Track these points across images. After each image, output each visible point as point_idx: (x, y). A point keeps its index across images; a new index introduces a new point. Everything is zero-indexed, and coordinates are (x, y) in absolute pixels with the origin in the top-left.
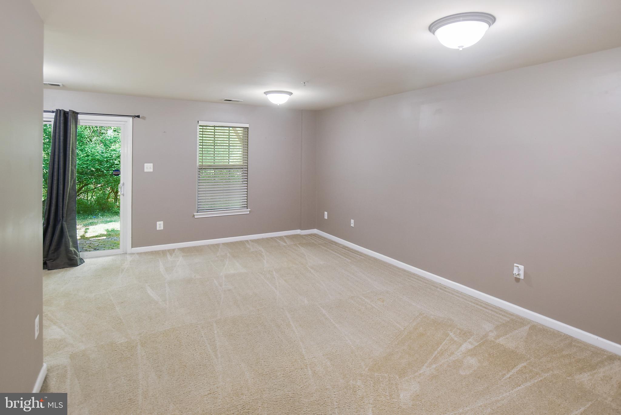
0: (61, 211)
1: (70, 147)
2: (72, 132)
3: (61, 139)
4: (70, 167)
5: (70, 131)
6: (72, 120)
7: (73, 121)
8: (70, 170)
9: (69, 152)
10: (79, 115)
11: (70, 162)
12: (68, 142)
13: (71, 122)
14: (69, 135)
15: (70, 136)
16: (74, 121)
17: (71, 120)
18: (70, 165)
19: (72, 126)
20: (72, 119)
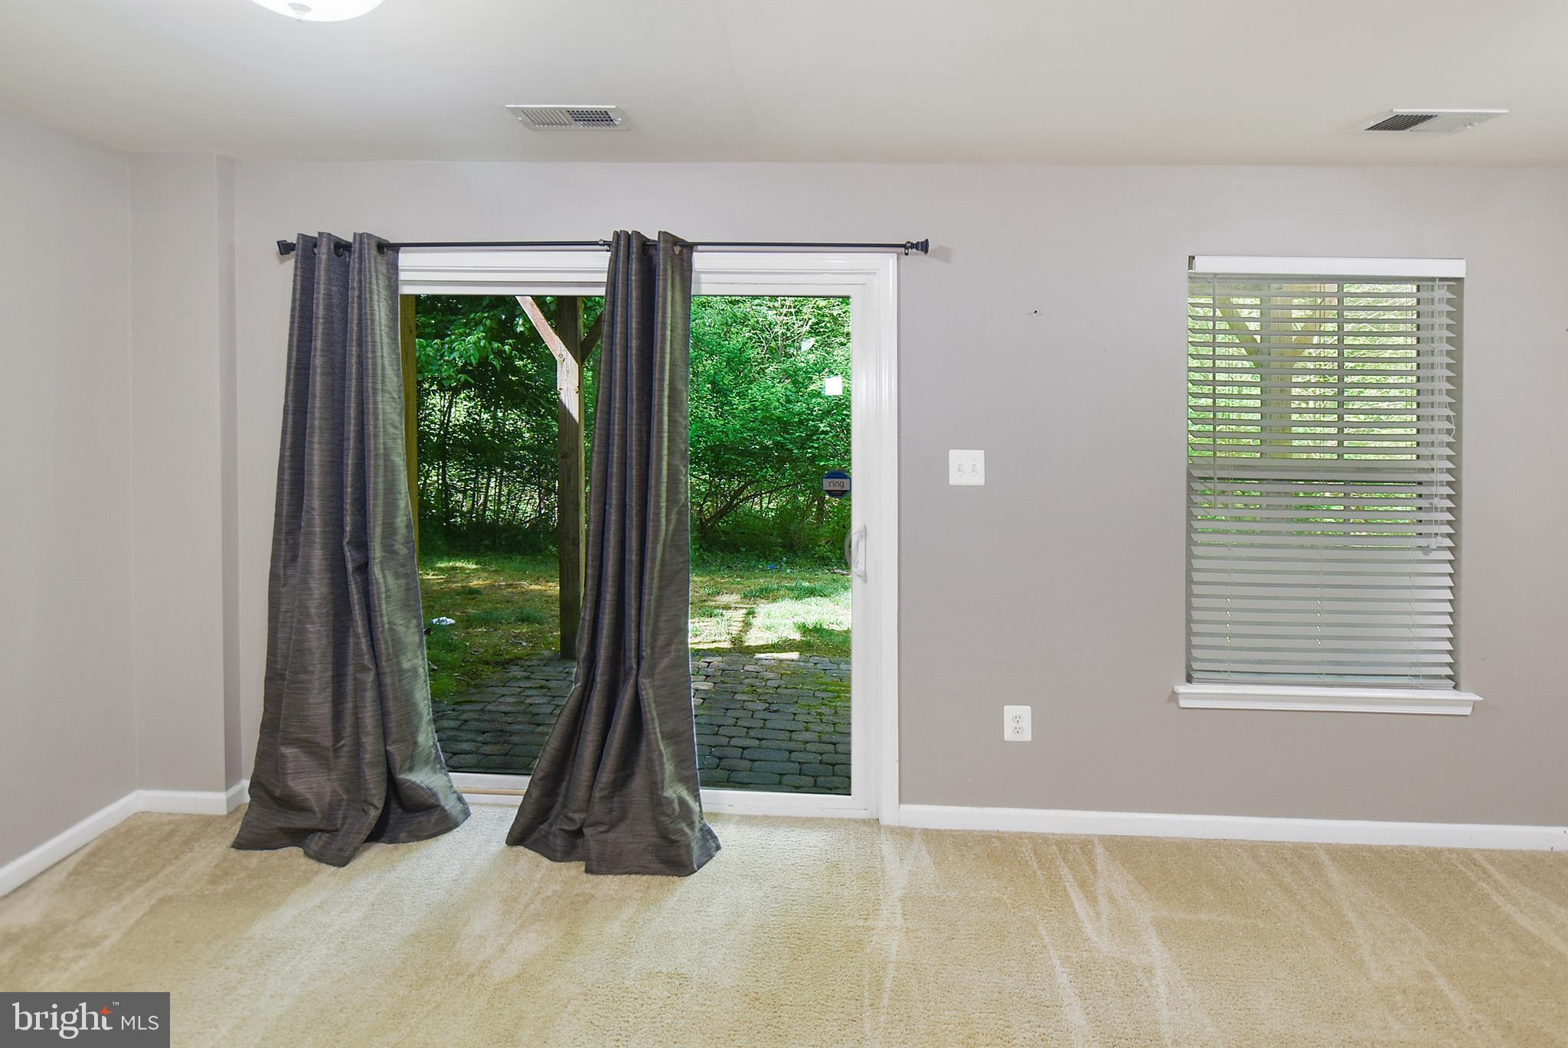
0: (633, 635)
1: (662, 380)
2: (669, 321)
3: (631, 348)
4: (665, 459)
5: (664, 313)
6: (669, 273)
7: (673, 279)
8: (665, 472)
9: (661, 398)
10: (695, 255)
11: (666, 440)
12: (657, 360)
13: (665, 280)
14: (659, 332)
15: (664, 336)
16: (678, 278)
17: (665, 270)
18: (665, 452)
19: (669, 294)
20: (669, 268)
